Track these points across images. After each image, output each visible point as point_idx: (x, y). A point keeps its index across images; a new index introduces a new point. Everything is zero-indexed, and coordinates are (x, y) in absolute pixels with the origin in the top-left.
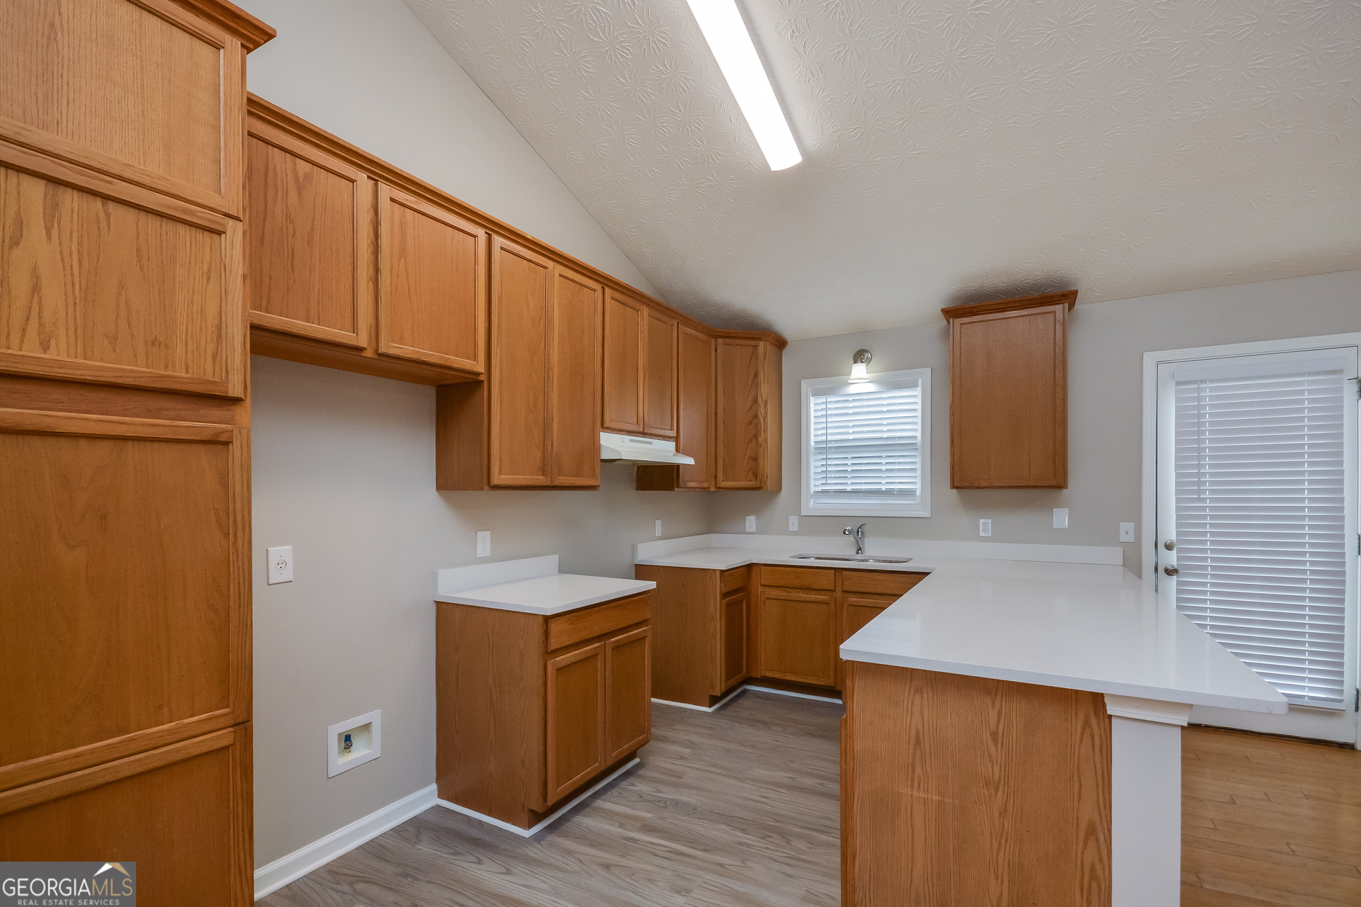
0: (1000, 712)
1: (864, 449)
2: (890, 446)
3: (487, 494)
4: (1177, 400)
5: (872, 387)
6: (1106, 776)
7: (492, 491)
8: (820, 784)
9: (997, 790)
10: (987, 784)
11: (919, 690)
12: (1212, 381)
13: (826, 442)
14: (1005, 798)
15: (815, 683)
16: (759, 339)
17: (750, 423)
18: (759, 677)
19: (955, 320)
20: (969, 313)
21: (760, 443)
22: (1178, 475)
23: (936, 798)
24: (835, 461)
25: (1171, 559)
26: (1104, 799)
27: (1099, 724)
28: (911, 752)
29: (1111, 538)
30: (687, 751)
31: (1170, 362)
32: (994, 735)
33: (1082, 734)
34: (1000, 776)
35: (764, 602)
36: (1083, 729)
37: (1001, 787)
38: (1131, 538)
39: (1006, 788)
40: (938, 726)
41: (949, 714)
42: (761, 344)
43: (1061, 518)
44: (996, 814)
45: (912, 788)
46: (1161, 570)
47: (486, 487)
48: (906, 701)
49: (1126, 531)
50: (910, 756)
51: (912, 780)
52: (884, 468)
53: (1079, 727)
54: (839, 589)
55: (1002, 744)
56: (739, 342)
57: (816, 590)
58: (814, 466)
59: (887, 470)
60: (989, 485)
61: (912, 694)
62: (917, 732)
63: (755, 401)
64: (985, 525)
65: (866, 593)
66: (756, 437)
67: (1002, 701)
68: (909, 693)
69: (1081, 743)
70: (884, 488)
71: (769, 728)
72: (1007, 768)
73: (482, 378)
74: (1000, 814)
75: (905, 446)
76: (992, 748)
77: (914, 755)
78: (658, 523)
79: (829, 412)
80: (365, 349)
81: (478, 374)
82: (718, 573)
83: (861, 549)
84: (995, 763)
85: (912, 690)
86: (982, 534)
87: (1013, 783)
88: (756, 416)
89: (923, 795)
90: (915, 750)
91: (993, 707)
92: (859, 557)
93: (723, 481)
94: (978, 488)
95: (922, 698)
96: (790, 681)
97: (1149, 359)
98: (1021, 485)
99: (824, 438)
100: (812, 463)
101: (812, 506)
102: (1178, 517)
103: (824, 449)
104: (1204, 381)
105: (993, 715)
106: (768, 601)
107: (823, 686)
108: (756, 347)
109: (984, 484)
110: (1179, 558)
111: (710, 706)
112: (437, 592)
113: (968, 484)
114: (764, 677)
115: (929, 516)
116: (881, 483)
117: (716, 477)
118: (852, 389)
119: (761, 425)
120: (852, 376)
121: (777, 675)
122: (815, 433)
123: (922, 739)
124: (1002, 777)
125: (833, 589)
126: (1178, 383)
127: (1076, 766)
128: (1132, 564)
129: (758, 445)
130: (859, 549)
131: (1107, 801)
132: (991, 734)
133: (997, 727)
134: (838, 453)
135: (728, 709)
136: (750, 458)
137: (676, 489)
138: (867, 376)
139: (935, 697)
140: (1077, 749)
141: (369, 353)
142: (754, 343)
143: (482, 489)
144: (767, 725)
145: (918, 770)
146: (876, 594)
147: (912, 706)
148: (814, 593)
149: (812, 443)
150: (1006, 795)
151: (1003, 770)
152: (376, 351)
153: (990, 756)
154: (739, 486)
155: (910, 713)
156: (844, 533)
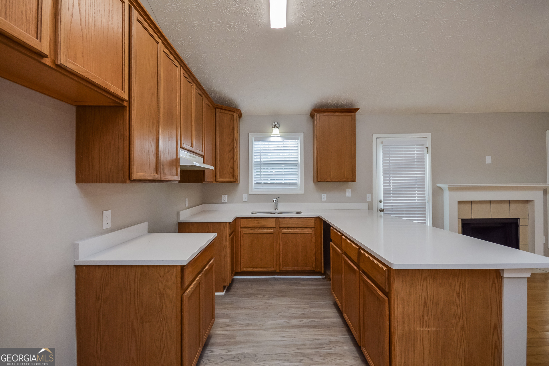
0: (460, 283)
1: (275, 165)
2: (286, 164)
3: (129, 186)
4: (383, 151)
5: (280, 139)
6: (500, 303)
7: (131, 184)
8: (300, 321)
9: (459, 319)
10: (455, 317)
11: (426, 279)
12: (392, 145)
13: (260, 161)
14: (463, 322)
15: (268, 270)
16: (234, 112)
17: (230, 151)
18: (240, 271)
19: (318, 114)
20: (323, 112)
21: (235, 160)
22: (383, 177)
23: (434, 329)
24: (264, 170)
25: (382, 206)
26: (500, 313)
27: (498, 281)
28: (422, 309)
29: (364, 200)
30: (227, 320)
31: (380, 138)
32: (458, 294)
33: (492, 287)
34: (461, 312)
35: (242, 236)
36: (492, 285)
37: (461, 318)
38: (370, 200)
39: (463, 317)
40: (434, 295)
41: (439, 288)
42: (235, 114)
43: (348, 193)
44: (459, 329)
45: (423, 327)
46: (378, 210)
47: (128, 181)
48: (419, 285)
49: (368, 196)
50: (422, 311)
51: (423, 323)
52: (283, 173)
53: (491, 284)
54: (278, 227)
55: (462, 297)
56: (226, 112)
57: (267, 228)
58: (255, 171)
59: (285, 174)
60: (331, 180)
61: (422, 281)
62: (425, 299)
63: (233, 140)
64: (324, 196)
65: (289, 228)
66: (233, 158)
67: (461, 277)
68: (421, 280)
69: (491, 291)
70: (283, 182)
71: (257, 297)
72: (464, 308)
73: (126, 104)
74: (461, 330)
75: (294, 164)
76: (457, 300)
77: (424, 311)
78: (187, 200)
79: (261, 149)
80: (46, 56)
81: (123, 100)
82: (228, 224)
83: (277, 208)
84: (458, 307)
85: (422, 280)
86: (323, 200)
87: (466, 314)
88: (233, 148)
89: (428, 329)
90: (424, 308)
91: (458, 281)
92: (277, 211)
93: (219, 178)
94: (326, 182)
95: (427, 283)
96: (255, 271)
97: (375, 136)
98: (342, 180)
99: (259, 160)
100: (254, 171)
101: (254, 190)
102: (384, 191)
103: (260, 164)
104: (390, 145)
105: (458, 285)
106: (244, 235)
107: (271, 271)
108: (233, 115)
109: (329, 180)
110: (384, 206)
111: (223, 292)
112: (78, 258)
113: (323, 180)
114: (243, 271)
115: (303, 193)
116: (282, 180)
117: (215, 176)
118: (272, 139)
119: (235, 152)
120: (273, 133)
121: (249, 269)
122: (255, 157)
123: (427, 303)
124: (462, 313)
125: (275, 227)
126: (384, 146)
127: (490, 301)
128: (371, 208)
129: (234, 162)
130: (276, 209)
131: (501, 314)
132: (457, 294)
133: (460, 290)
134: (264, 166)
135: (231, 291)
136: (231, 167)
137: (203, 182)
138: (279, 133)
139: (433, 281)
140: (490, 294)
141: (48, 61)
142: (232, 113)
143: (124, 182)
144: (255, 295)
145: (426, 318)
146: (294, 227)
147: (422, 287)
148: (266, 229)
149: (253, 162)
150: (463, 321)
151: (462, 310)
152: (55, 61)
153: (457, 304)
154: (226, 181)
155: (421, 290)
156: (273, 202)
